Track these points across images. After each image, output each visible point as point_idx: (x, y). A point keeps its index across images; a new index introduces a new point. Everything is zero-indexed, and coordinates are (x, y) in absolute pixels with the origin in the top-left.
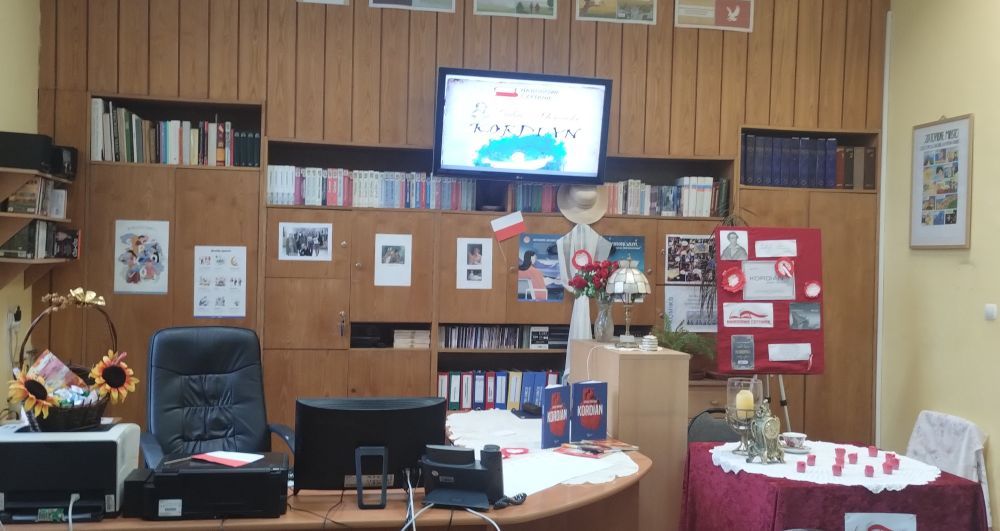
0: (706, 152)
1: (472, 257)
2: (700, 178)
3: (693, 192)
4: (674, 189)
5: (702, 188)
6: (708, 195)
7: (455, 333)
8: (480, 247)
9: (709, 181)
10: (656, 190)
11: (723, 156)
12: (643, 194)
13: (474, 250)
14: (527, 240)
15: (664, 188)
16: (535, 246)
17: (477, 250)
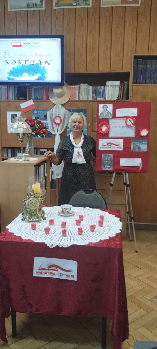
0: (117, 69)
1: (13, 119)
2: (113, 81)
3: (110, 88)
4: (103, 87)
5: (114, 86)
6: (117, 89)
7: (10, 151)
8: (16, 115)
9: (118, 83)
10: (94, 88)
11: (125, 70)
12: (89, 90)
13: (14, 116)
14: (35, 112)
15: (98, 87)
16: (39, 114)
17: (15, 116)
